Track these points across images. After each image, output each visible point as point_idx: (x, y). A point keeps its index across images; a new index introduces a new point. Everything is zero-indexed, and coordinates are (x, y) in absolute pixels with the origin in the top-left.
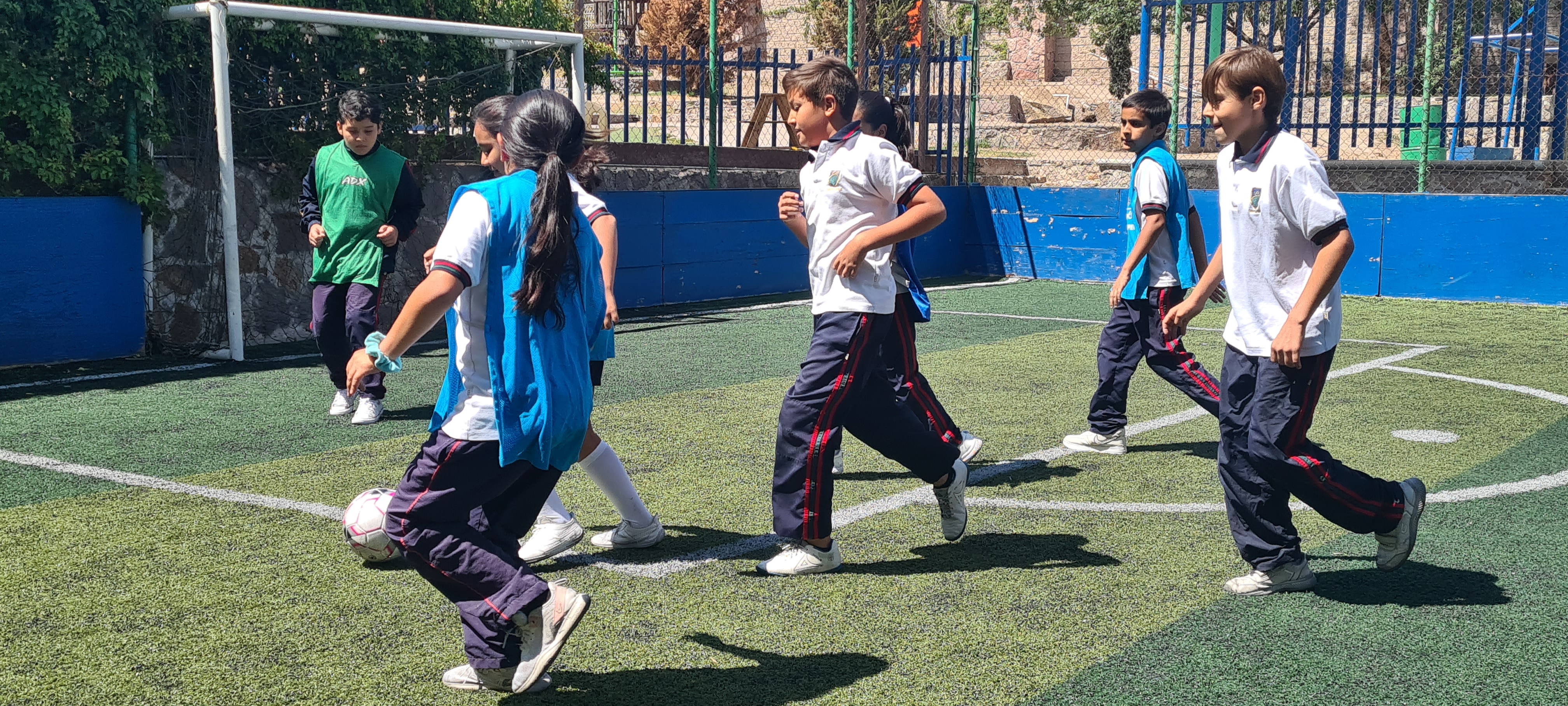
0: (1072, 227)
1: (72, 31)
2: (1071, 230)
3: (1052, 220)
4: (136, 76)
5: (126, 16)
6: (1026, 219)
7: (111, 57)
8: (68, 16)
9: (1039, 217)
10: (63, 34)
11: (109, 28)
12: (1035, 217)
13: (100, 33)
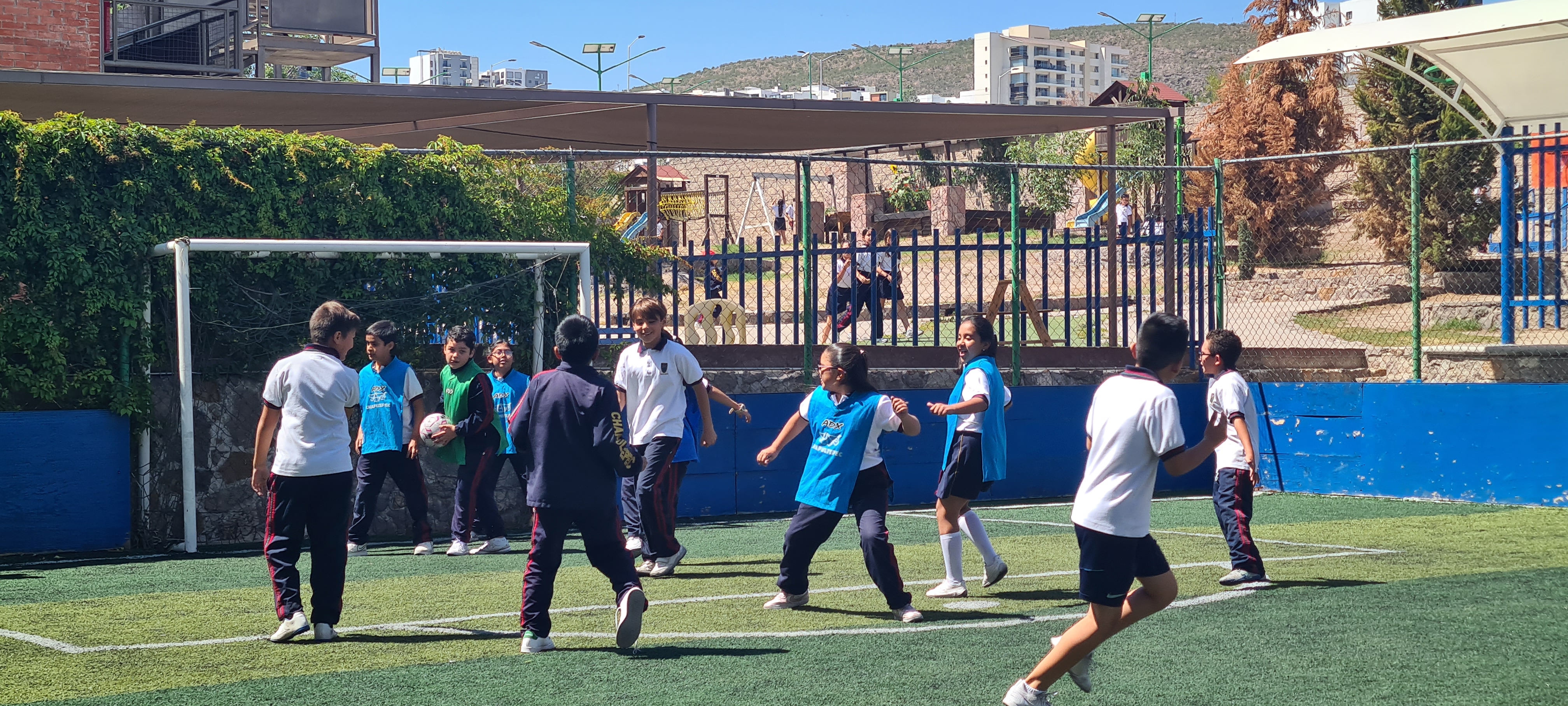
0: (1318, 429)
1: (60, 272)
2: (1318, 433)
3: (1298, 421)
4: (120, 306)
5: (112, 256)
6: (1273, 421)
7: (97, 292)
8: (57, 259)
9: (1286, 419)
10: (52, 275)
11: (96, 267)
12: (1282, 418)
13: (87, 271)
